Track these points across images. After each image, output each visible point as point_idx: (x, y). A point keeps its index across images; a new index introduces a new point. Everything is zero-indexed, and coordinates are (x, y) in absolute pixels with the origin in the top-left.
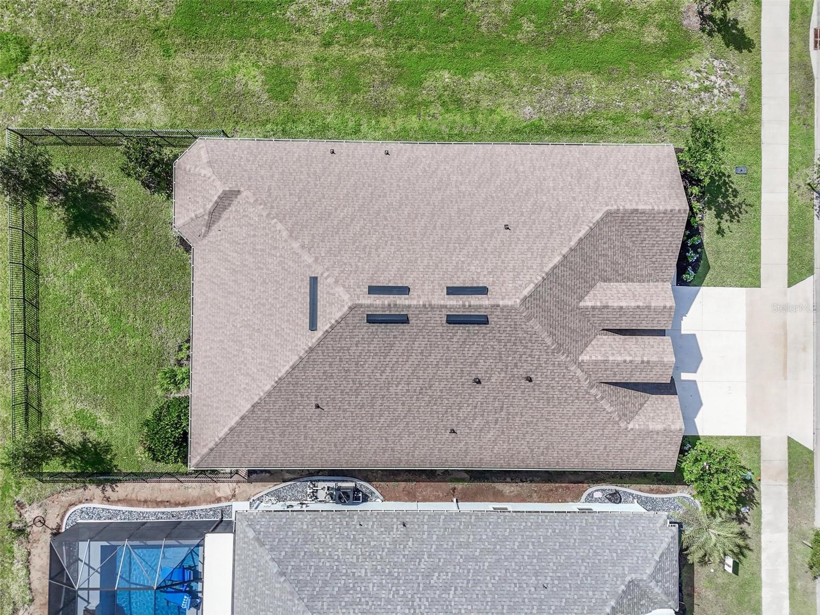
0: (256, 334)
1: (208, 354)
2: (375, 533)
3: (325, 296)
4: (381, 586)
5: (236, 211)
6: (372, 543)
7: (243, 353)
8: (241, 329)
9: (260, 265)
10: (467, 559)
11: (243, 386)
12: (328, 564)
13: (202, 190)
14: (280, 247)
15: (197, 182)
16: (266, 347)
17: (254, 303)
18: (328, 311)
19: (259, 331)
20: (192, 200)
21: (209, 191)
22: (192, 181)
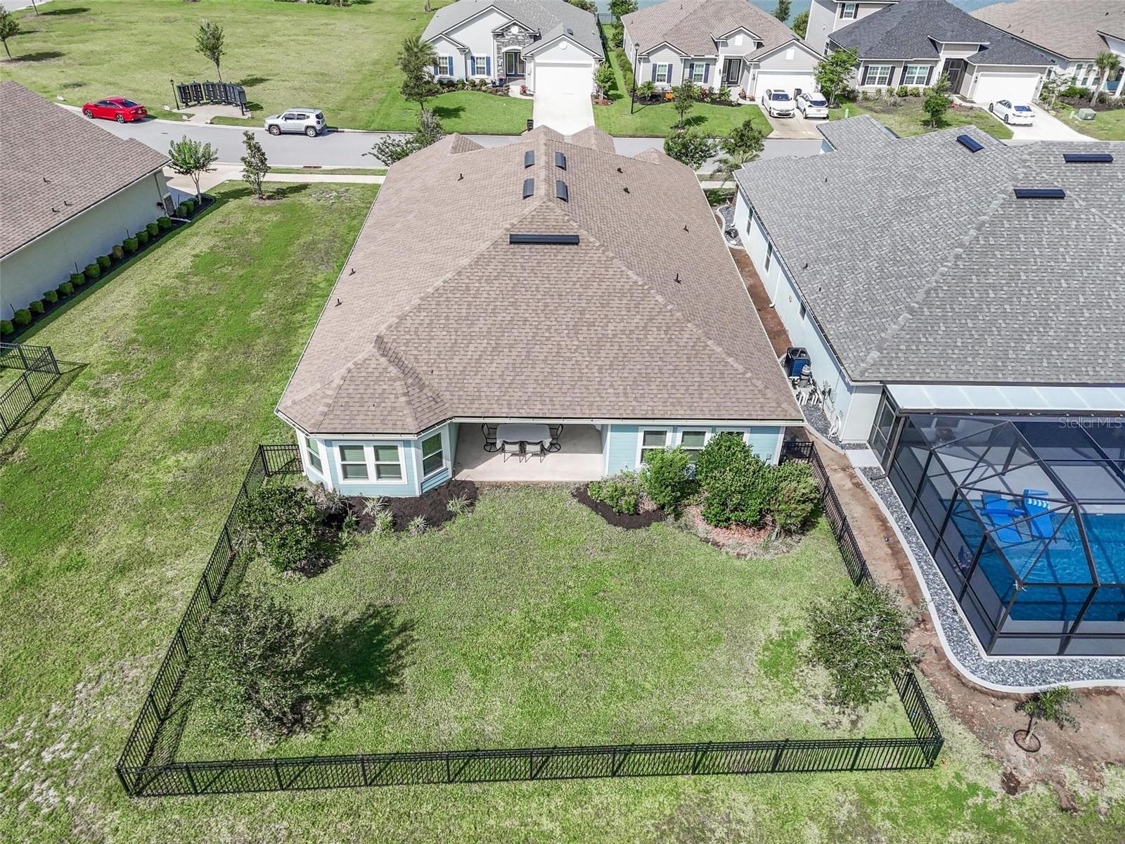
3: (535, 226)
4: (880, 247)
9: (489, 311)
11: (663, 336)
12: (877, 287)
13: (366, 383)
14: (467, 281)
15: (351, 391)
16: (605, 302)
17: (543, 319)
18: (554, 224)
19: (582, 313)
20: (377, 400)
21: (370, 370)
22: (346, 400)
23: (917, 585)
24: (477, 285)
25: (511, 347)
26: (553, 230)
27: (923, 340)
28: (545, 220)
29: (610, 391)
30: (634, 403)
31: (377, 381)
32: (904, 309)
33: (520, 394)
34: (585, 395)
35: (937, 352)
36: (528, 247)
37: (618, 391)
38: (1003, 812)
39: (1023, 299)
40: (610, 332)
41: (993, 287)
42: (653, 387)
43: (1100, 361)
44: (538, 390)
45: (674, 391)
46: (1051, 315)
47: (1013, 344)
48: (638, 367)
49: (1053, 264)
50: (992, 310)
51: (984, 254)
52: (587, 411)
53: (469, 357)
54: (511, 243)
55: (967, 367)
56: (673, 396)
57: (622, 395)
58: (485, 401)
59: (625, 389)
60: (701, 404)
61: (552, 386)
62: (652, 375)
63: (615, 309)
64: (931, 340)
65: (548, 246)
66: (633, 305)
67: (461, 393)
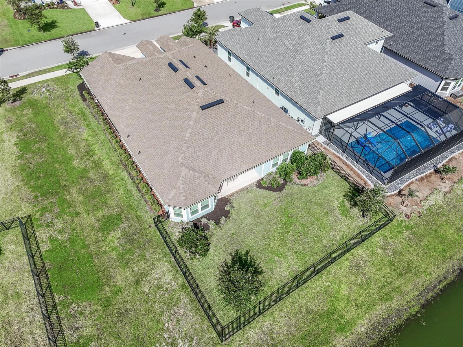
0: (241, 128)
1: (265, 150)
2: (284, 81)
3: (206, 100)
4: (297, 66)
5: (192, 162)
6: (287, 79)
7: (253, 132)
8: (244, 137)
9: (211, 139)
10: (268, 58)
11: (266, 126)
12: (305, 82)
13: (191, 182)
14: (197, 130)
15: (188, 188)
16: (243, 121)
17: (229, 135)
18: (212, 97)
19: (239, 127)
20: (199, 187)
21: (189, 177)
22: (189, 191)
23: (358, 173)
24: (201, 130)
25: (225, 149)
26: (213, 100)
27: (329, 98)
28: (208, 97)
29: (262, 151)
30: (271, 153)
31: (194, 181)
32: (319, 89)
33: (237, 164)
34: (256, 156)
35: (333, 101)
36: (208, 109)
37: (264, 151)
38: (410, 224)
39: (347, 75)
40: (251, 131)
41: (337, 73)
42: (273, 145)
43: (370, 88)
44: (242, 160)
45: (279, 144)
46: (354, 78)
47: (349, 91)
48: (265, 140)
49: (349, 60)
50: (341, 81)
51: (332, 63)
52: (259, 161)
53: (214, 158)
54: (202, 110)
55: (342, 102)
56: (279, 146)
57: (266, 151)
58: (229, 172)
59: (266, 149)
60: (289, 145)
61: (245, 157)
62: (270, 141)
63: (248, 122)
64: (331, 97)
65: (215, 107)
66: (252, 119)
67: (219, 172)
